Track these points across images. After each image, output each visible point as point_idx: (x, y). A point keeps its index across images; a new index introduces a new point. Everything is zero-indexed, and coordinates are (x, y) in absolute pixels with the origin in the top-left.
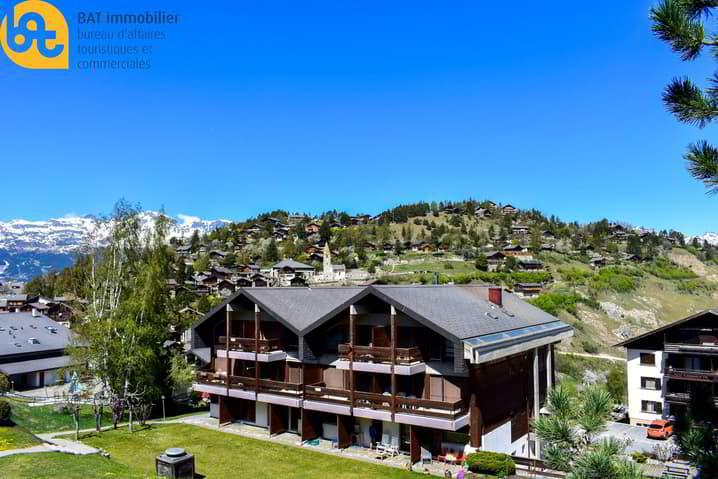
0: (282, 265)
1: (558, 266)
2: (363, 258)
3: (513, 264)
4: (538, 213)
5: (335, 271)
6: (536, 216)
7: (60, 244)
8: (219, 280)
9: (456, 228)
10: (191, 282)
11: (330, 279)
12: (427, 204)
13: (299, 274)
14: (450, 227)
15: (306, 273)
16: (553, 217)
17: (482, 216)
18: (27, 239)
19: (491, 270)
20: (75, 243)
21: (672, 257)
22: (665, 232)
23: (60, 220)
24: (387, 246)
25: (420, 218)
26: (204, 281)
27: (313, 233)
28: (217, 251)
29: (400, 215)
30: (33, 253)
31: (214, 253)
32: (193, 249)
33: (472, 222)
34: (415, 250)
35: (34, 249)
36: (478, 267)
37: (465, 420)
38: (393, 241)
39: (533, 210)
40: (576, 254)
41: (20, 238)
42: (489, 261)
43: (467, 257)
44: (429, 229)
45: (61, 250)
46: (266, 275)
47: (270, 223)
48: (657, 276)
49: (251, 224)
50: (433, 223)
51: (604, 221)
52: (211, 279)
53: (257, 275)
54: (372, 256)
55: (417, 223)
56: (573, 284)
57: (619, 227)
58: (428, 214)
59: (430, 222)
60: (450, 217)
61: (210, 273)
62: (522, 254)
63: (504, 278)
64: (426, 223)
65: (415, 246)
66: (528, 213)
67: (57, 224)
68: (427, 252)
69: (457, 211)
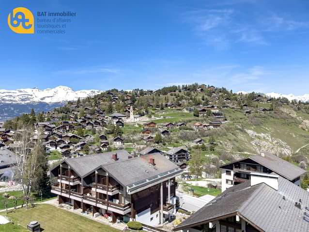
0: (113, 115)
1: (229, 114)
2: (147, 111)
3: (210, 114)
4: (225, 89)
5: (135, 118)
6: (224, 91)
7: (22, 100)
8: (87, 122)
9: (188, 97)
10: (76, 122)
11: (133, 121)
12: (176, 87)
13: (120, 119)
14: (185, 97)
15: (123, 118)
16: (231, 91)
17: (200, 91)
18: (7, 98)
19: (200, 116)
20: (29, 100)
21: (282, 109)
22: (280, 98)
23: (22, 90)
24: (158, 106)
25: (173, 93)
26: (81, 122)
27: (128, 99)
28: (88, 108)
29: (165, 91)
30: (10, 104)
31: (86, 109)
32: (78, 107)
33: (195, 95)
34: (169, 107)
35: (10, 102)
36: (195, 115)
37: (129, 210)
38: (160, 103)
39: (223, 88)
40: (238, 109)
41: (4, 98)
42: (200, 112)
43: (190, 110)
44: (177, 98)
45: (23, 103)
46: (106, 120)
47: (110, 95)
48: (274, 118)
49: (103, 95)
50: (178, 95)
51: (253, 93)
52: (84, 121)
53: (103, 120)
54: (151, 111)
55: (171, 95)
56: (235, 122)
57: (259, 96)
58: (177, 91)
59: (177, 94)
60: (186, 92)
61: (84, 118)
62: (214, 109)
63: (205, 120)
64: (175, 95)
65: (169, 106)
66: (220, 89)
67: (21, 92)
68: (174, 108)
69: (189, 89)
